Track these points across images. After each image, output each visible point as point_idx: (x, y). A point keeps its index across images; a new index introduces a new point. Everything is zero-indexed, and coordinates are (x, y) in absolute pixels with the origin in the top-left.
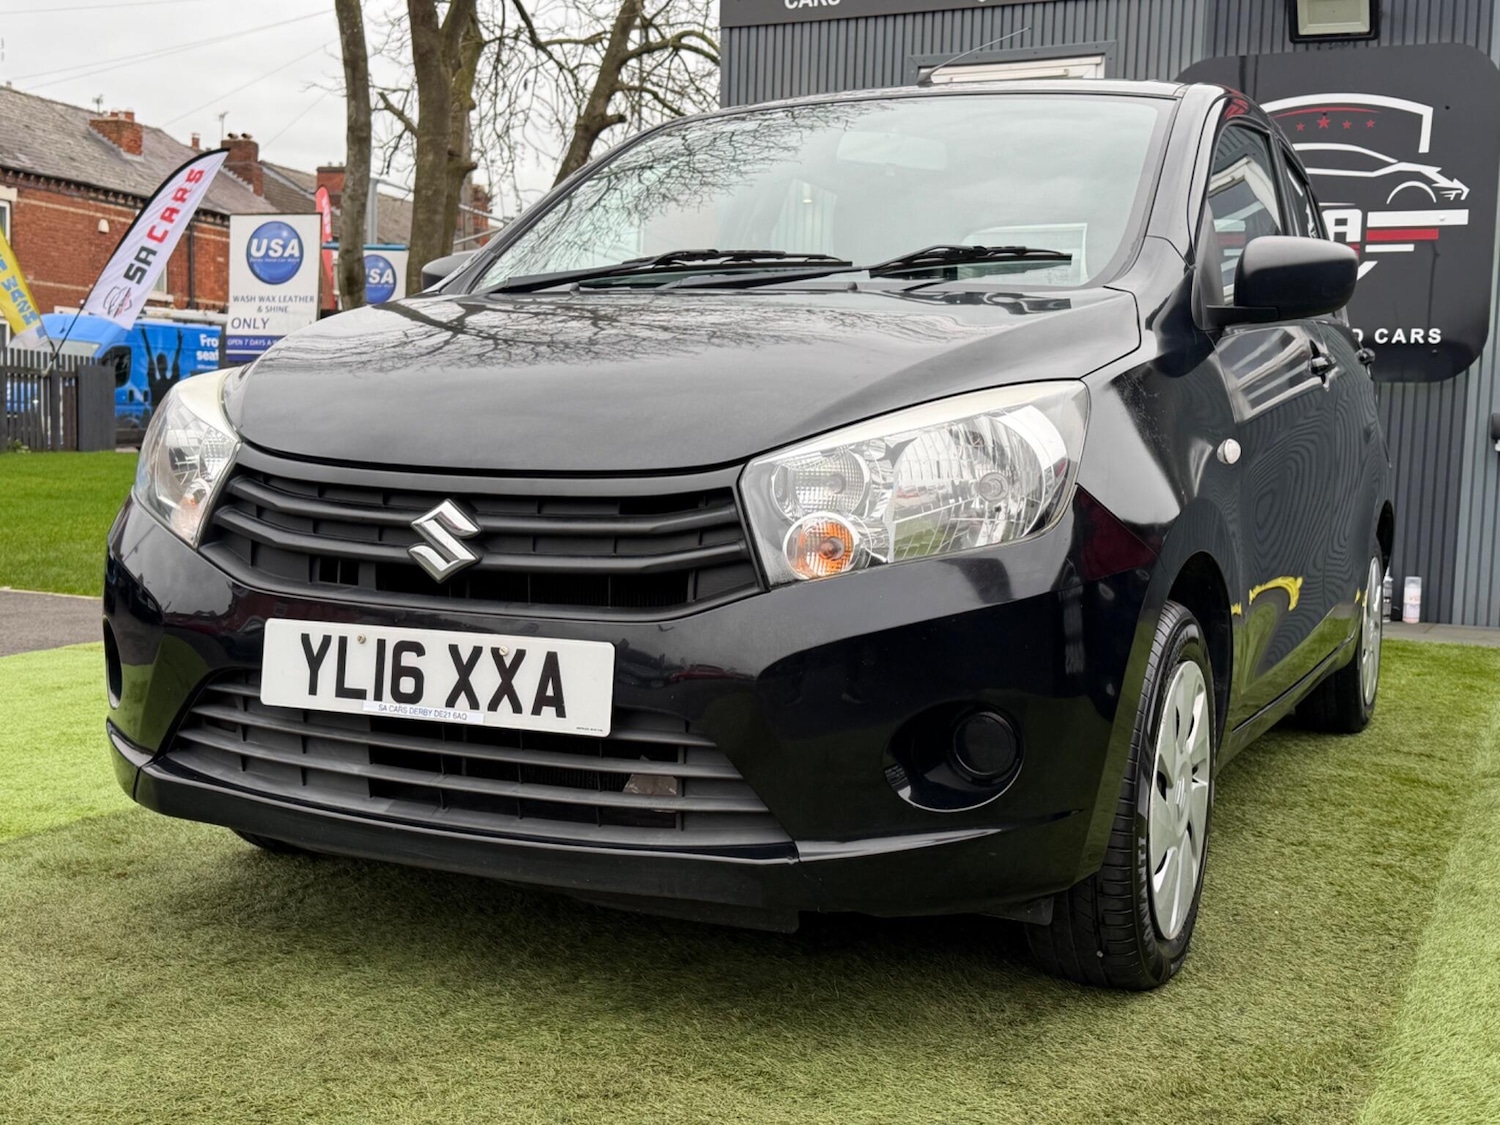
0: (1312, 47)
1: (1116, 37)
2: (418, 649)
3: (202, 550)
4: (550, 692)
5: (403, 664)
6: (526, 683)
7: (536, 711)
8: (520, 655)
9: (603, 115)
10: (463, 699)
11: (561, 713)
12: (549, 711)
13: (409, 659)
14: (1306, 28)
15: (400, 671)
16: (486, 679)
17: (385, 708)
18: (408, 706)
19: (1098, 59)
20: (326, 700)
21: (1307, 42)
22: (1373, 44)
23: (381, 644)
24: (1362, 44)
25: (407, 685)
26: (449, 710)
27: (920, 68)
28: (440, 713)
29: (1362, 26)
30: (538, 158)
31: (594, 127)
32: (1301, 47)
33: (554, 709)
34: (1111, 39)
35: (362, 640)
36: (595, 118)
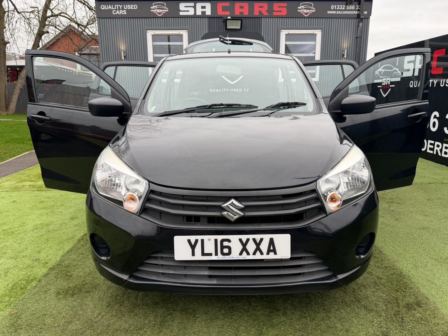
0: (229, 31)
1: (190, 26)
2: (229, 241)
3: (141, 216)
4: (272, 248)
5: (224, 245)
6: (264, 247)
7: (268, 254)
8: (262, 240)
9: (43, 31)
10: (244, 253)
11: (275, 253)
12: (272, 254)
13: (225, 244)
14: (228, 27)
15: (223, 247)
16: (251, 247)
17: (219, 258)
18: (227, 256)
19: (186, 31)
20: (198, 257)
21: (228, 30)
22: (240, 31)
23: (216, 241)
24: (238, 31)
25: (226, 251)
26: (240, 256)
27: (147, 30)
28: (238, 257)
29: (239, 27)
30: (22, 40)
31: (41, 34)
32: (227, 31)
33: (273, 253)
34: (189, 27)
35: (209, 240)
36: (41, 32)
